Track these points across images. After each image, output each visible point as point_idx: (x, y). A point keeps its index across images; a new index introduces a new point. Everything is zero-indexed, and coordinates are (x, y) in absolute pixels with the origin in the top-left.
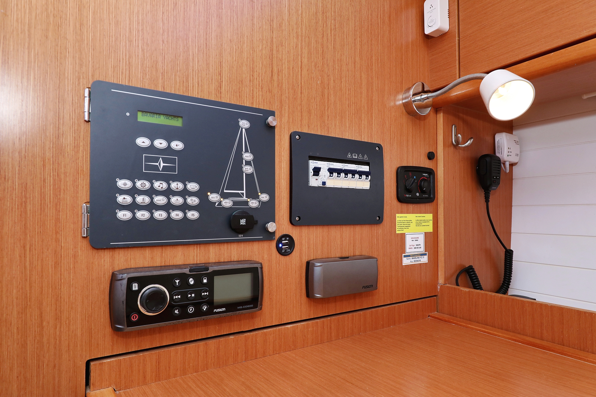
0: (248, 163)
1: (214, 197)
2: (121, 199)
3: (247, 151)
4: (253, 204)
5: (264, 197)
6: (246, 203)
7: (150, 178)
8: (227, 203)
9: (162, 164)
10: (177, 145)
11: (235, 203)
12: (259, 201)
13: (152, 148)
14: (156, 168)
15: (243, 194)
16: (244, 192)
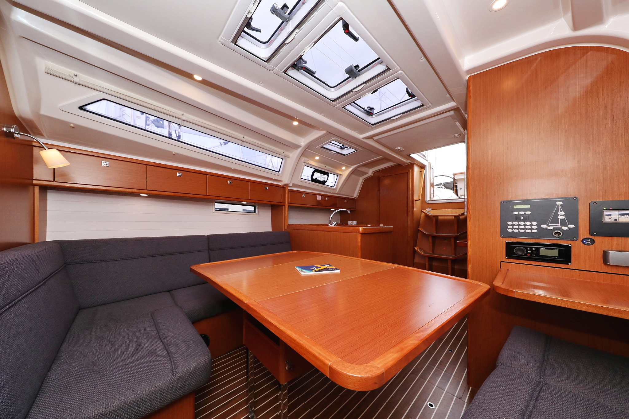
0: (561, 215)
1: (544, 226)
2: (509, 227)
3: (561, 211)
4: (564, 228)
5: (572, 226)
6: (561, 228)
7: (518, 222)
8: (551, 228)
9: (522, 218)
10: (528, 213)
11: (554, 228)
12: (568, 228)
13: (519, 214)
14: (521, 219)
15: (559, 225)
16: (560, 225)
